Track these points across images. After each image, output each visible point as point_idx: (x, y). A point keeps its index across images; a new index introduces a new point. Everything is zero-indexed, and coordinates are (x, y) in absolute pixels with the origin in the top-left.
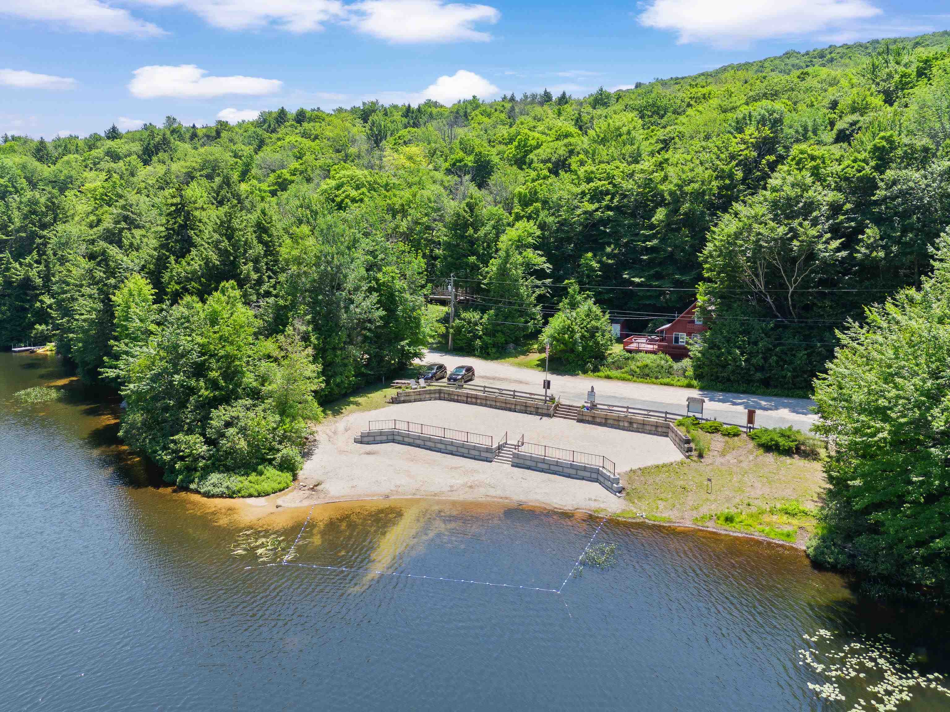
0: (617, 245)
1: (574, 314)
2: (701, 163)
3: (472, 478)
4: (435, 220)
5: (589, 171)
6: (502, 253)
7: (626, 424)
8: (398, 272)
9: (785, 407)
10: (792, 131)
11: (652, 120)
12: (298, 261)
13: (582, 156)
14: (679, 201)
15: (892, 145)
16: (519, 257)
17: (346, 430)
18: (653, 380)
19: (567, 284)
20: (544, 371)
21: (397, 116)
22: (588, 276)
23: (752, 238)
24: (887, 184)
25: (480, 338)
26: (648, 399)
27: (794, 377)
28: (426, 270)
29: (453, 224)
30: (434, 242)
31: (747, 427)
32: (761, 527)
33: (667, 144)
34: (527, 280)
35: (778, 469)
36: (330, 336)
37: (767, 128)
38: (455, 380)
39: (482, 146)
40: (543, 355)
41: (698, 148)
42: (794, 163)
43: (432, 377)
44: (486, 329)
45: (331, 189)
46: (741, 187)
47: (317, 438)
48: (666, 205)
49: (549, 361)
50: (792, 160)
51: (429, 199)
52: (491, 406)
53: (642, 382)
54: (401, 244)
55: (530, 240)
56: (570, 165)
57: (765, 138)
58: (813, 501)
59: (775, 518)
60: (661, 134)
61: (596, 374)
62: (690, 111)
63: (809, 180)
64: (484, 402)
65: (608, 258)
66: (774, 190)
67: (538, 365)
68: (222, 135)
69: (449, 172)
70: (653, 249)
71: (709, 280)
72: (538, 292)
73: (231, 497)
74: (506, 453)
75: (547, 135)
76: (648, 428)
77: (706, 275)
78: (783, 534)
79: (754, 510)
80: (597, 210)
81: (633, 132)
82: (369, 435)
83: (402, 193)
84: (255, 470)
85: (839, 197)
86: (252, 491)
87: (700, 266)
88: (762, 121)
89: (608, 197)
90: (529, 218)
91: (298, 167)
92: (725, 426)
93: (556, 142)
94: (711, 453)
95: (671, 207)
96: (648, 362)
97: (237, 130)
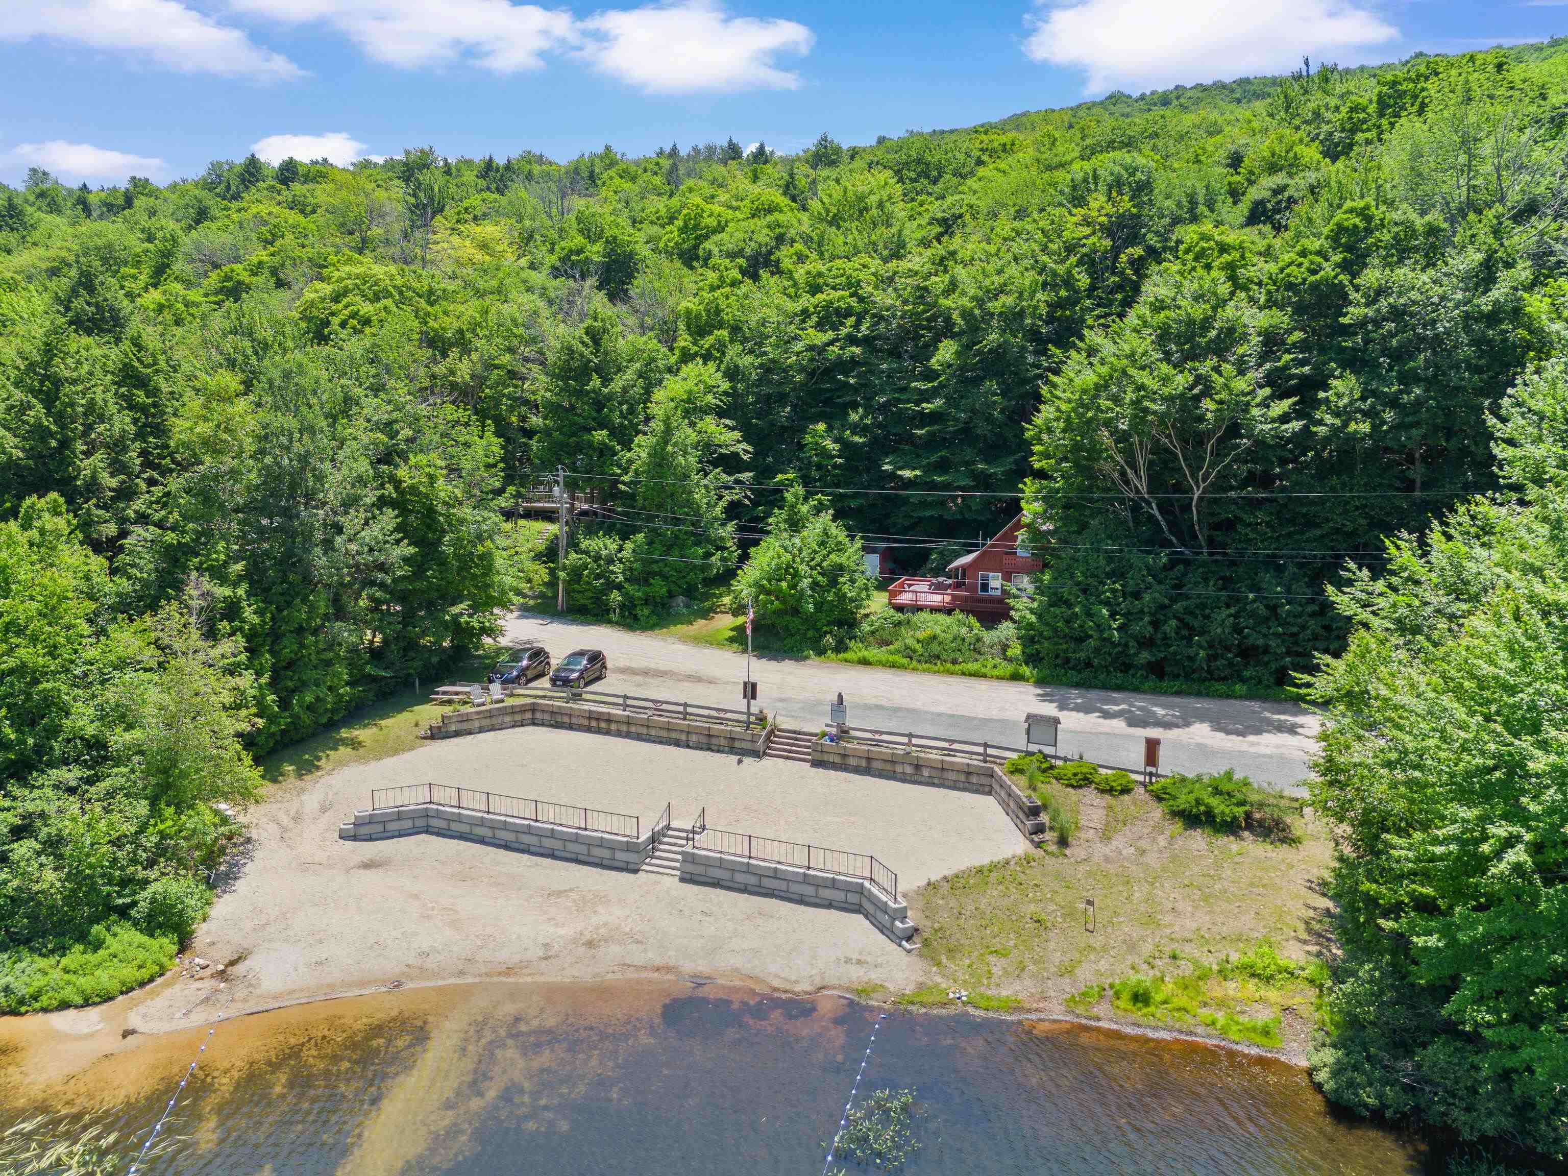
0: (869, 409)
1: (797, 541)
2: (1016, 259)
3: (595, 920)
4: (527, 360)
5: (814, 272)
6: (657, 425)
7: (909, 770)
8: (443, 463)
9: (1201, 717)
10: (1168, 203)
11: (919, 186)
12: (213, 446)
13: (799, 246)
14: (977, 329)
15: (1370, 224)
16: (690, 431)
17: (324, 809)
18: (949, 666)
19: (781, 483)
20: (744, 651)
21: (469, 176)
22: (819, 467)
23: (1130, 396)
24: (1366, 295)
25: (619, 587)
26: (942, 709)
27: (1211, 658)
28: (503, 460)
29: (561, 369)
30: (526, 402)
31: (1144, 774)
32: (1205, 1013)
33: (950, 226)
34: (706, 475)
35: (1218, 866)
36: (289, 604)
37: (1126, 198)
38: (566, 682)
39: (617, 225)
40: (740, 620)
41: (1007, 231)
42: (1190, 256)
43: (518, 677)
44: (631, 569)
45: (323, 300)
46: (1088, 302)
47: (254, 836)
48: (953, 336)
49: (754, 630)
50: (1187, 251)
51: (514, 320)
52: (639, 737)
53: (928, 671)
54: (450, 407)
55: (710, 398)
56: (778, 261)
57: (1122, 216)
58: (1300, 941)
59: (1231, 987)
60: (936, 209)
61: (841, 656)
62: (981, 171)
63: (1224, 289)
64: (624, 728)
65: (854, 433)
66: (1159, 306)
67: (731, 640)
68: (137, 203)
69: (556, 273)
70: (935, 417)
71: (1041, 475)
72: (728, 497)
73: (14, 1013)
74: (669, 851)
75: (736, 209)
76: (952, 776)
77: (1037, 466)
78: (1254, 1029)
79: (1186, 969)
80: (831, 343)
81: (888, 204)
82: (371, 820)
83: (462, 308)
84: (82, 937)
85: (1280, 318)
86: (69, 993)
87: (1025, 447)
88: (1117, 184)
89: (851, 321)
90: (707, 357)
91: (266, 259)
92: (1103, 771)
93: (752, 222)
94: (1083, 835)
95: (965, 340)
96: (938, 630)
97: (167, 194)
